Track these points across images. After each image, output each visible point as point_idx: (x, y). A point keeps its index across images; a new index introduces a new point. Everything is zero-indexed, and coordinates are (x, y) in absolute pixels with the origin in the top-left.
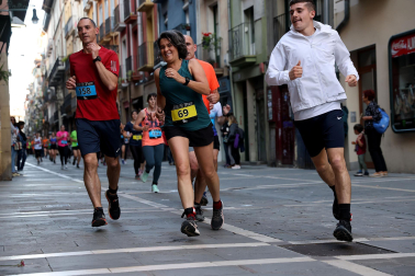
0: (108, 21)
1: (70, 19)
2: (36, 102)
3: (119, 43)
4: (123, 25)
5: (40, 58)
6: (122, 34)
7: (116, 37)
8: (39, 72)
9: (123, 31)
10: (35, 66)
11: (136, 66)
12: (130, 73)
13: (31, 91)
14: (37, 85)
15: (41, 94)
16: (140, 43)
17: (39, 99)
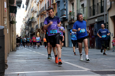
0: (43, 8)
1: (33, 7)
2: (23, 30)
4: (47, 9)
7: (45, 12)
8: (24, 22)
13: (22, 27)
14: (23, 25)
15: (25, 28)
17: (24, 29)
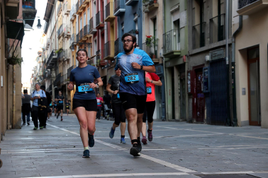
0: (85, 27)
1: (61, 26)
2: (38, 79)
3: (92, 41)
4: (95, 30)
5: (42, 51)
6: (94, 36)
7: (90, 38)
8: (41, 59)
9: (95, 34)
10: (38, 55)
11: (103, 57)
12: (99, 61)
13: (35, 71)
14: (39, 68)
15: (41, 74)
16: (106, 42)
17: (40, 77)
